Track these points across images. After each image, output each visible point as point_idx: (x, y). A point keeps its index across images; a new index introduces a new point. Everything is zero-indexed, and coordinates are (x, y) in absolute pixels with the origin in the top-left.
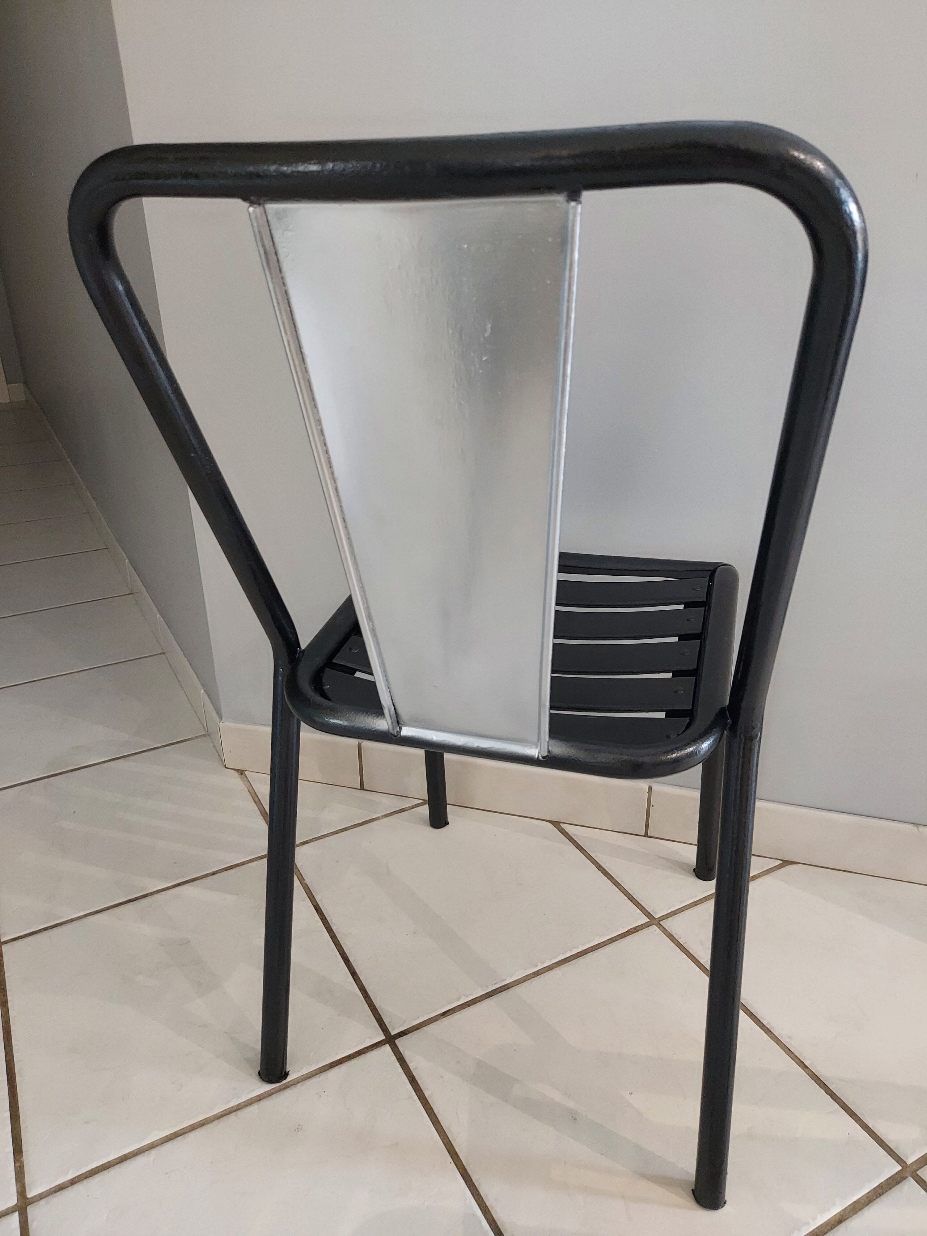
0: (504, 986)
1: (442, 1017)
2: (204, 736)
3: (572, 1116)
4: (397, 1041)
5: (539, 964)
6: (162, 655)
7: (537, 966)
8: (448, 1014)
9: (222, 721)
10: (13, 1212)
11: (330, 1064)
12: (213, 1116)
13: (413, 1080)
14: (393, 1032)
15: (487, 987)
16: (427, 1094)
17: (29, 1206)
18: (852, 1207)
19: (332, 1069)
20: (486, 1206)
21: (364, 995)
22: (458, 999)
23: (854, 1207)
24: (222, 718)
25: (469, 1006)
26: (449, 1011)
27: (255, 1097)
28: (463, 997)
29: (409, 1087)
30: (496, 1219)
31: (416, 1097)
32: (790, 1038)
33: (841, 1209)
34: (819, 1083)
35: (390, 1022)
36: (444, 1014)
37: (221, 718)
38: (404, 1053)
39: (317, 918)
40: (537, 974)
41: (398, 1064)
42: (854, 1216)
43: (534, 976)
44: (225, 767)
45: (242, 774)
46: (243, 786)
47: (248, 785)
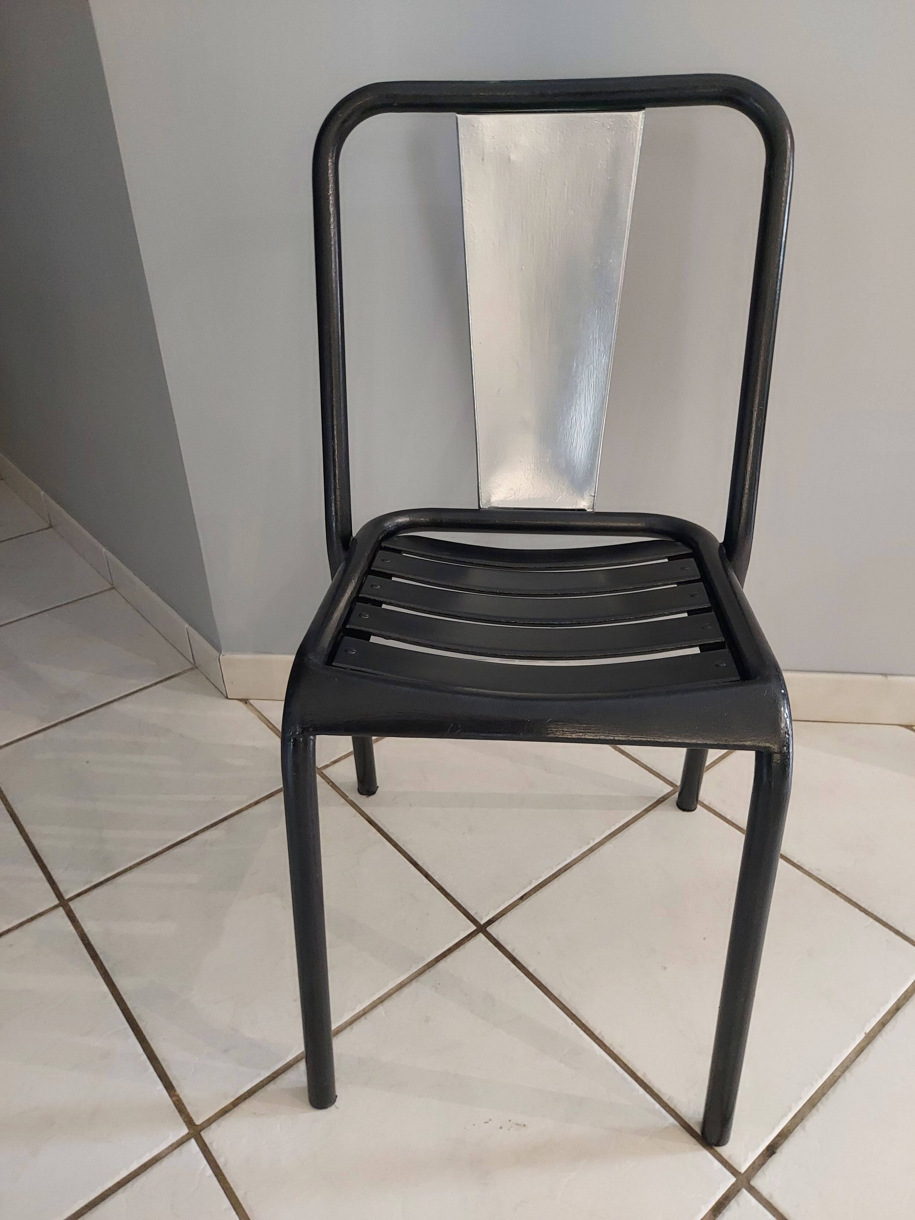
0: (566, 865)
1: (521, 901)
2: (192, 669)
3: (662, 966)
4: (488, 929)
5: (591, 841)
6: (113, 590)
7: (589, 843)
8: (525, 897)
9: (222, 654)
10: (189, 1139)
11: (434, 959)
12: (344, 1023)
13: (514, 960)
14: (482, 922)
15: (552, 868)
16: (531, 970)
17: (203, 1131)
18: (903, 996)
19: (438, 963)
20: (614, 1054)
21: (443, 893)
22: (530, 883)
23: (905, 997)
24: (221, 651)
25: (541, 887)
26: (525, 895)
27: (376, 1000)
28: (534, 881)
29: (513, 966)
30: (626, 1063)
31: (522, 975)
32: (819, 870)
33: (896, 1000)
34: (851, 903)
35: (476, 913)
36: (522, 898)
37: (219, 650)
38: (498, 938)
39: (374, 830)
40: (592, 850)
41: (496, 949)
42: (907, 1003)
43: (589, 852)
44: (227, 698)
45: (246, 703)
46: (252, 715)
47: (257, 713)
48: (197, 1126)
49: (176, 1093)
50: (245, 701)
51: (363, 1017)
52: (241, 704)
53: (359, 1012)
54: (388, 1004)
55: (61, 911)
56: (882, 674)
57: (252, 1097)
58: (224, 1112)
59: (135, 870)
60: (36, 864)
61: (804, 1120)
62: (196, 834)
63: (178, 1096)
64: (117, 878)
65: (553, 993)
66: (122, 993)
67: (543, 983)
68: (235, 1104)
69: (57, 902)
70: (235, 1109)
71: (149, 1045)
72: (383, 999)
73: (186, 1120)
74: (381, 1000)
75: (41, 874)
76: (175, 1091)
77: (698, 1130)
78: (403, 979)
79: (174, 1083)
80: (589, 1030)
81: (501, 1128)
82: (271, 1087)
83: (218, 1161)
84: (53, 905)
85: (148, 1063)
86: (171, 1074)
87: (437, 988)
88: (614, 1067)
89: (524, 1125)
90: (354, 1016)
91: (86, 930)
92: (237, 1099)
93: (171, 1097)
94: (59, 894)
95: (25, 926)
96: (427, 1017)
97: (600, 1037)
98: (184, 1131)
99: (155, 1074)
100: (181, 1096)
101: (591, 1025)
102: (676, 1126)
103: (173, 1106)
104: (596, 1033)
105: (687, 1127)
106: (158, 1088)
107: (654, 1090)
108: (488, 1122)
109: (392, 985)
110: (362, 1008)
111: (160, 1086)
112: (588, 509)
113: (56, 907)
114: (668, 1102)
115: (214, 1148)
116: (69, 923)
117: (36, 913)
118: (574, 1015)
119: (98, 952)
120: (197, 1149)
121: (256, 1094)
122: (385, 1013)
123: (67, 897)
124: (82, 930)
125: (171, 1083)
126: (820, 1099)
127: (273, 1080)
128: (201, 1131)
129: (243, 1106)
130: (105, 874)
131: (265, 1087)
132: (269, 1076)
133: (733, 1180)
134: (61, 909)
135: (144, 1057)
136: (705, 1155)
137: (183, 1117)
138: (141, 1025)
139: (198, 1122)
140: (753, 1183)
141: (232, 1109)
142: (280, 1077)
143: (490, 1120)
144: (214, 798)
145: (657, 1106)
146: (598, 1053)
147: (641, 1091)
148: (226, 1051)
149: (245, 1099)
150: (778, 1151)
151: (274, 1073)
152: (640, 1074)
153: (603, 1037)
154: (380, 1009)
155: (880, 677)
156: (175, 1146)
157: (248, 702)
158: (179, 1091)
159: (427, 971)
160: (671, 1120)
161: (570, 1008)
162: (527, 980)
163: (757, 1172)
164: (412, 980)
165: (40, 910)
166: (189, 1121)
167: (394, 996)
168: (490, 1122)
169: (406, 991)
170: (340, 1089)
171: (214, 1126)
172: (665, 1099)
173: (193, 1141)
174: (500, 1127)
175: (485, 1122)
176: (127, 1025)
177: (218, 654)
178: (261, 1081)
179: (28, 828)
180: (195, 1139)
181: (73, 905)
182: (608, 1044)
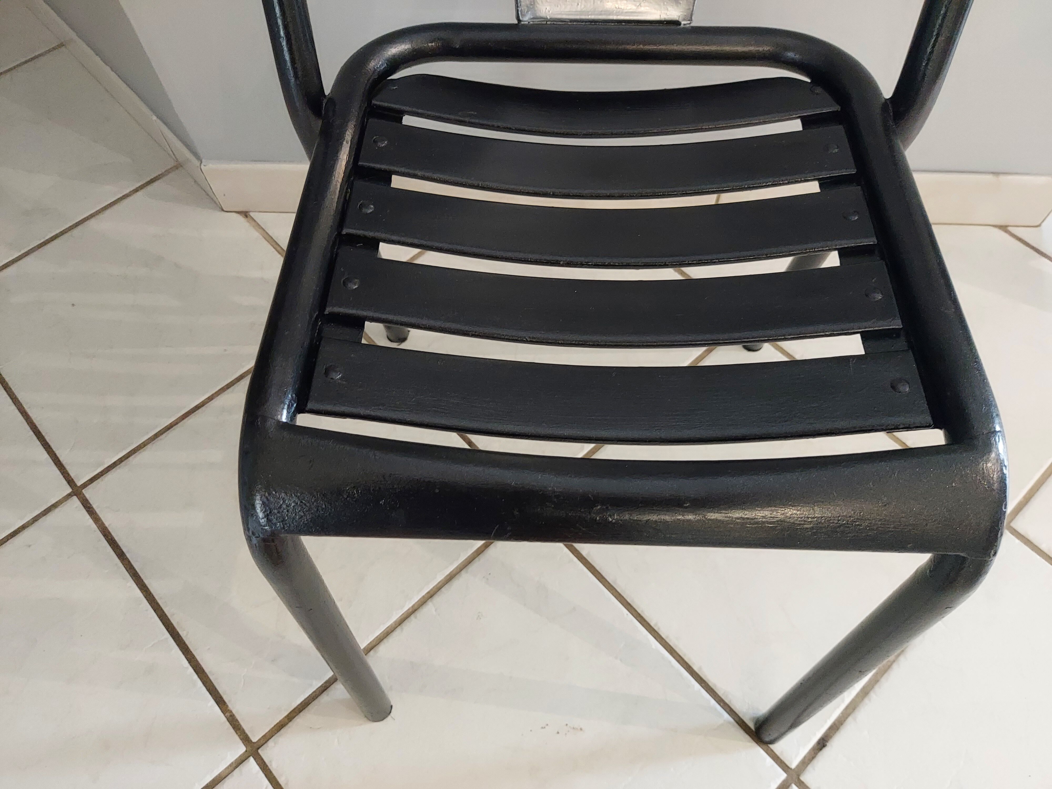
2: (177, 166)
9: (202, 164)
10: (248, 758)
12: (393, 623)
17: (260, 749)
24: (201, 160)
30: (682, 656)
37: (198, 158)
44: (223, 210)
45: (246, 216)
46: (255, 234)
47: (261, 230)
48: (254, 743)
49: (228, 709)
50: (245, 214)
51: (412, 616)
52: (241, 219)
53: (409, 609)
54: (437, 599)
55: (75, 502)
56: (993, 173)
57: (306, 709)
58: (280, 726)
59: (149, 446)
60: (38, 443)
61: (856, 711)
62: (211, 399)
63: (231, 712)
64: (131, 458)
65: (608, 580)
66: (156, 597)
67: (598, 568)
68: (291, 717)
69: (69, 490)
70: (290, 724)
71: (193, 657)
72: (432, 593)
73: (241, 737)
74: (431, 595)
75: (45, 455)
76: (227, 706)
77: (752, 725)
78: (452, 570)
79: (225, 697)
80: (645, 620)
81: (558, 733)
82: (325, 698)
83: (279, 780)
84: (65, 494)
85: (195, 677)
86: (221, 689)
87: (487, 579)
88: (670, 662)
89: (581, 729)
90: (403, 614)
91: (107, 524)
92: (291, 712)
93: (224, 714)
94: (70, 481)
95: (41, 520)
96: (479, 612)
97: (656, 628)
98: (242, 749)
99: (204, 689)
100: (234, 712)
101: (647, 615)
102: (729, 723)
103: (228, 723)
104: (652, 624)
105: (741, 724)
106: (209, 704)
107: (710, 684)
108: (545, 727)
109: (440, 577)
110: (411, 605)
111: (212, 702)
112: (684, 20)
113: (69, 496)
114: (723, 698)
115: (274, 767)
116: (88, 517)
117: (49, 505)
118: (629, 604)
119: (124, 550)
120: (257, 768)
121: (310, 706)
122: (436, 610)
123: (79, 483)
124: (103, 524)
125: (221, 697)
126: (873, 687)
127: (326, 690)
128: (258, 748)
129: (298, 720)
130: (118, 454)
131: (319, 698)
132: (321, 686)
133: (784, 776)
134: (75, 498)
135: (191, 670)
136: (758, 751)
137: (239, 734)
138: (183, 634)
139: (254, 739)
140: (802, 778)
141: (287, 723)
142: (332, 686)
143: (547, 725)
144: (225, 350)
145: (713, 702)
146: (654, 647)
147: (697, 686)
148: (274, 661)
149: (300, 712)
150: (828, 744)
151: (326, 682)
152: (695, 668)
153: (659, 629)
154: (430, 607)
155: (989, 177)
156: (234, 765)
157: (248, 216)
158: (231, 707)
159: (477, 559)
160: (726, 716)
161: (625, 597)
162: (581, 565)
163: (807, 766)
164: (461, 570)
165: (53, 501)
166: (245, 739)
167: (443, 589)
168: (547, 727)
169: (456, 583)
170: (394, 698)
171: (271, 743)
172: (720, 694)
173: (251, 759)
174: (556, 732)
175: (542, 728)
176: (167, 635)
177: (199, 164)
178: (314, 692)
179: (21, 396)
180: (253, 757)
181: (88, 493)
182: (663, 636)
